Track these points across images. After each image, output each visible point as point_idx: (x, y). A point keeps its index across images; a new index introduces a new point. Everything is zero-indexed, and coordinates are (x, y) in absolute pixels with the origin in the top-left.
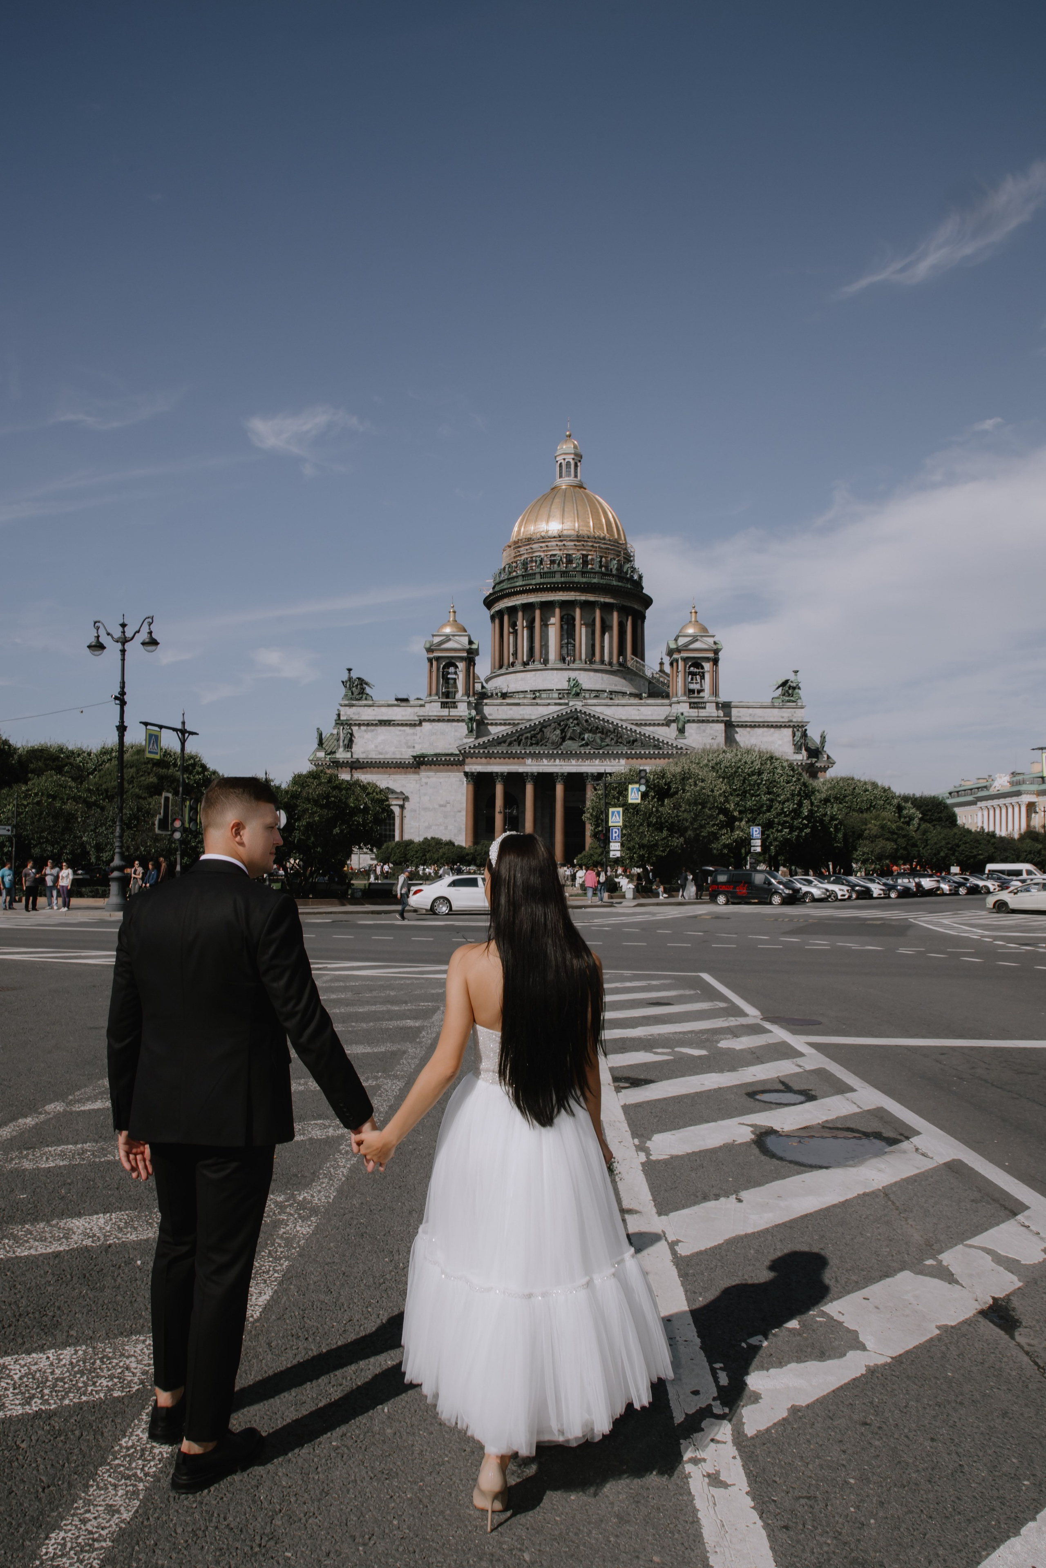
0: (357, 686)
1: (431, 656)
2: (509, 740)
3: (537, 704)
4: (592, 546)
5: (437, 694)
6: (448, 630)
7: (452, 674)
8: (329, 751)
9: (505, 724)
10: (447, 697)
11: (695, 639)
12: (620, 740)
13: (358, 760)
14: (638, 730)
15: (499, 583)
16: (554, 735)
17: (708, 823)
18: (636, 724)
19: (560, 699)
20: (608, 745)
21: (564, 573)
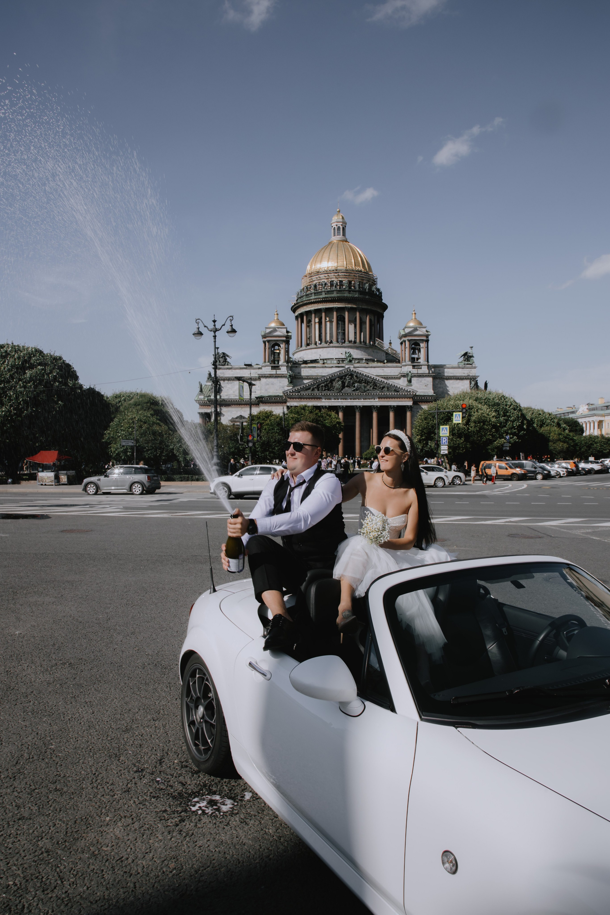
0: (222, 357)
1: (265, 340)
2: (312, 388)
3: (326, 367)
4: (354, 276)
5: (269, 362)
6: (273, 325)
7: (277, 350)
8: (206, 395)
9: (310, 379)
10: (274, 363)
11: (416, 329)
12: (375, 387)
13: (224, 400)
14: (386, 381)
15: (300, 298)
16: (337, 384)
17: (487, 434)
18: (385, 378)
19: (338, 364)
20: (368, 390)
21: (339, 292)
